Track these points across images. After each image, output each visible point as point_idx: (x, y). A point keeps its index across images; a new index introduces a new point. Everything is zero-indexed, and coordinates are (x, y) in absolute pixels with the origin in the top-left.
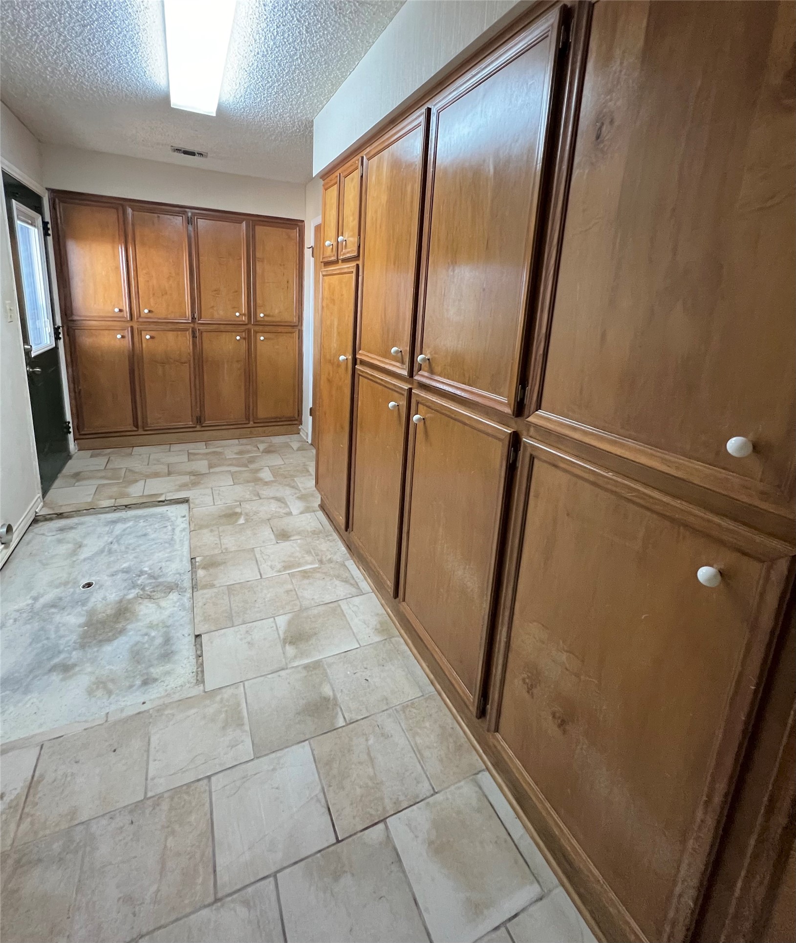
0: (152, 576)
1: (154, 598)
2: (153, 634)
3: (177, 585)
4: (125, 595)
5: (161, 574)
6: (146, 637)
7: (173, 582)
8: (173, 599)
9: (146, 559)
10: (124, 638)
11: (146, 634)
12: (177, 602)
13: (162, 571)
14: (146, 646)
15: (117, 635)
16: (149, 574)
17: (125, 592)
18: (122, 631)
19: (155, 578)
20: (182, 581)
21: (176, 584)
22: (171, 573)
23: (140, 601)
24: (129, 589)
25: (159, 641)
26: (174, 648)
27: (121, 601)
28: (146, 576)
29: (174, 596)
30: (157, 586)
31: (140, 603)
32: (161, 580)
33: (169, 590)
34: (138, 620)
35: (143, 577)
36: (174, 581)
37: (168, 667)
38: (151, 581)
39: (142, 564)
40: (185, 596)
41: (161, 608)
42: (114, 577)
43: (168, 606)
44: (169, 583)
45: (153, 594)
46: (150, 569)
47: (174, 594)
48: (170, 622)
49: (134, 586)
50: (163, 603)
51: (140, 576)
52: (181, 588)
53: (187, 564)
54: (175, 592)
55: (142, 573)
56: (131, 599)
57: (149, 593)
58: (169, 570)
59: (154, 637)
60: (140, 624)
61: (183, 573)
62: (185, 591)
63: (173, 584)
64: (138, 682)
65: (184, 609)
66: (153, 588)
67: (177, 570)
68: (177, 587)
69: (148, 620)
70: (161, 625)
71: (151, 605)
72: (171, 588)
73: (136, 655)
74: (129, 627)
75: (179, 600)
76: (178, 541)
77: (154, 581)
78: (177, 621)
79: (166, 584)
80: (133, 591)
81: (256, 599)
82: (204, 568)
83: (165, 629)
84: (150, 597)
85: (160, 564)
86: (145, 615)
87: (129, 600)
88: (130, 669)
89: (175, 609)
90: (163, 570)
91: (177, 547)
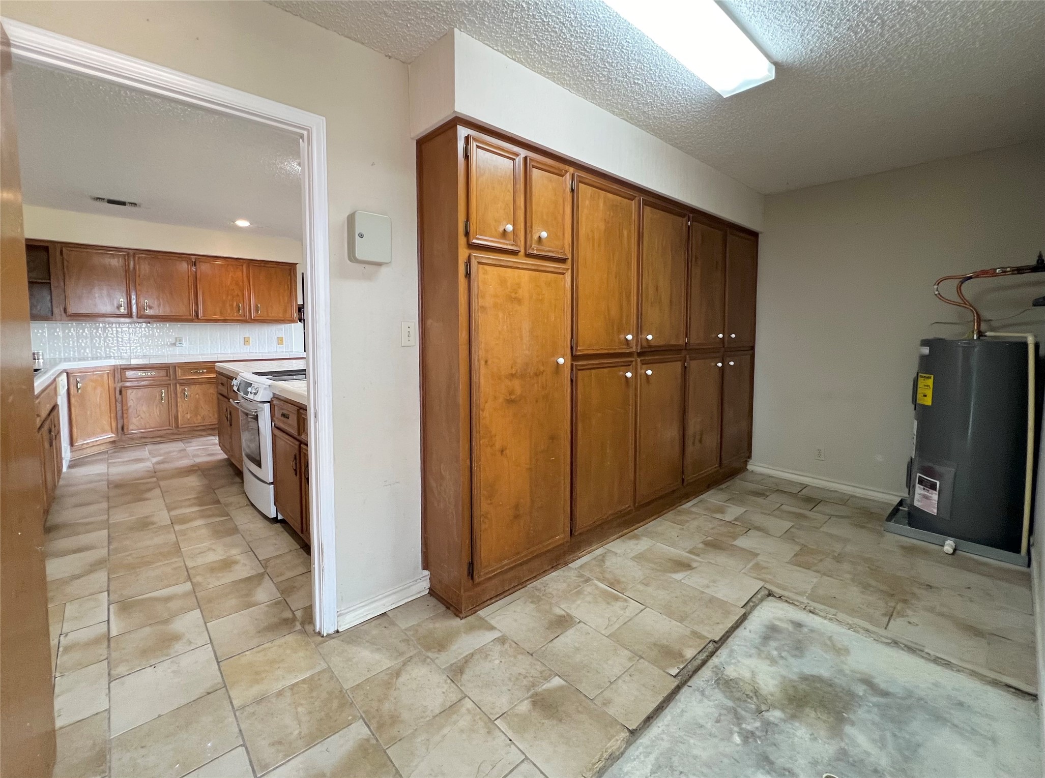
0: (739, 719)
1: (752, 688)
2: (775, 653)
3: (717, 682)
4: (785, 721)
5: (724, 712)
6: (783, 655)
7: (720, 689)
8: (735, 670)
9: (726, 761)
10: (805, 671)
11: (782, 657)
12: (733, 664)
13: (720, 715)
14: (786, 648)
15: (810, 678)
16: (739, 725)
17: (782, 726)
18: (805, 678)
19: (736, 713)
20: (708, 681)
21: (718, 684)
22: (711, 703)
23: (770, 697)
24: (777, 725)
25: (773, 644)
26: (764, 630)
27: (793, 717)
28: (744, 726)
29: (731, 672)
30: (739, 699)
31: (772, 695)
32: (730, 704)
33: (731, 682)
34: (784, 677)
35: (749, 727)
36: (716, 690)
37: (777, 623)
38: (743, 713)
39: (737, 756)
40: (721, 663)
41: (753, 672)
42: (788, 766)
43: (744, 667)
44: (724, 692)
45: (751, 694)
46: (731, 732)
47: (728, 674)
48: (753, 651)
49: (768, 726)
50: (747, 675)
51: (753, 733)
52: (717, 674)
53: (683, 699)
54: (727, 676)
55: (748, 736)
56: (779, 709)
57: (755, 699)
58: (709, 710)
59: (776, 649)
60: (784, 673)
61: (698, 690)
62: (716, 667)
63: (721, 686)
64: (805, 630)
65: (732, 651)
66: (745, 701)
67: (701, 701)
68: (719, 679)
69: (773, 669)
70: (763, 656)
71: (761, 683)
72: (726, 684)
73: (798, 649)
74: (795, 677)
75: (729, 664)
76: (652, 758)
77: (739, 710)
78: (746, 646)
79: (728, 694)
80: (772, 719)
81: (675, 599)
82: (681, 655)
83: (763, 649)
84: (756, 692)
85: (714, 730)
86: (773, 678)
87: (783, 710)
88: (808, 642)
89: (739, 659)
90: (716, 715)
91: (665, 745)
